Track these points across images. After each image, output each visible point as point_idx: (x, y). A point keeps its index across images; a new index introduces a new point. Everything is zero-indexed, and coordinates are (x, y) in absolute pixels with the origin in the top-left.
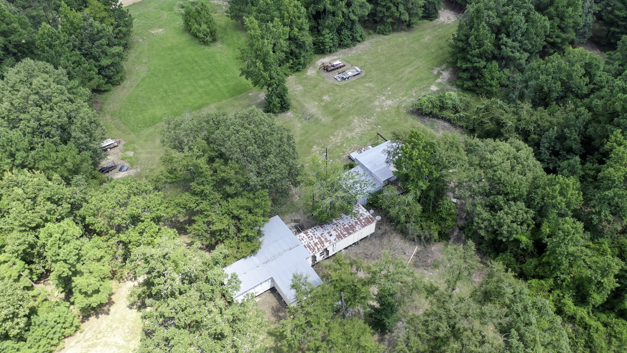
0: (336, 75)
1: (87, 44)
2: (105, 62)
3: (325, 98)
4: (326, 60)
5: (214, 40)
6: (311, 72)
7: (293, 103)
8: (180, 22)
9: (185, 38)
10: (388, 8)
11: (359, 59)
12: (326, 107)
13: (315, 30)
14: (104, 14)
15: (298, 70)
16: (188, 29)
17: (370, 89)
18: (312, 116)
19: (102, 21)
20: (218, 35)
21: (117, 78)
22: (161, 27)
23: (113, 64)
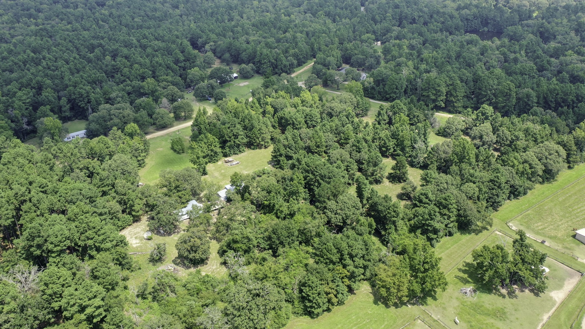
0: (229, 164)
1: (134, 152)
2: (139, 158)
3: (223, 171)
4: (226, 159)
5: (183, 152)
6: (220, 163)
7: (209, 172)
8: (170, 146)
9: (172, 151)
10: (255, 140)
11: (240, 159)
12: (221, 174)
13: (223, 147)
14: (140, 142)
15: (214, 162)
16: (172, 148)
17: (241, 168)
18: (215, 177)
19: (139, 144)
20: (185, 150)
21: (143, 165)
22: (161, 148)
23: (143, 160)
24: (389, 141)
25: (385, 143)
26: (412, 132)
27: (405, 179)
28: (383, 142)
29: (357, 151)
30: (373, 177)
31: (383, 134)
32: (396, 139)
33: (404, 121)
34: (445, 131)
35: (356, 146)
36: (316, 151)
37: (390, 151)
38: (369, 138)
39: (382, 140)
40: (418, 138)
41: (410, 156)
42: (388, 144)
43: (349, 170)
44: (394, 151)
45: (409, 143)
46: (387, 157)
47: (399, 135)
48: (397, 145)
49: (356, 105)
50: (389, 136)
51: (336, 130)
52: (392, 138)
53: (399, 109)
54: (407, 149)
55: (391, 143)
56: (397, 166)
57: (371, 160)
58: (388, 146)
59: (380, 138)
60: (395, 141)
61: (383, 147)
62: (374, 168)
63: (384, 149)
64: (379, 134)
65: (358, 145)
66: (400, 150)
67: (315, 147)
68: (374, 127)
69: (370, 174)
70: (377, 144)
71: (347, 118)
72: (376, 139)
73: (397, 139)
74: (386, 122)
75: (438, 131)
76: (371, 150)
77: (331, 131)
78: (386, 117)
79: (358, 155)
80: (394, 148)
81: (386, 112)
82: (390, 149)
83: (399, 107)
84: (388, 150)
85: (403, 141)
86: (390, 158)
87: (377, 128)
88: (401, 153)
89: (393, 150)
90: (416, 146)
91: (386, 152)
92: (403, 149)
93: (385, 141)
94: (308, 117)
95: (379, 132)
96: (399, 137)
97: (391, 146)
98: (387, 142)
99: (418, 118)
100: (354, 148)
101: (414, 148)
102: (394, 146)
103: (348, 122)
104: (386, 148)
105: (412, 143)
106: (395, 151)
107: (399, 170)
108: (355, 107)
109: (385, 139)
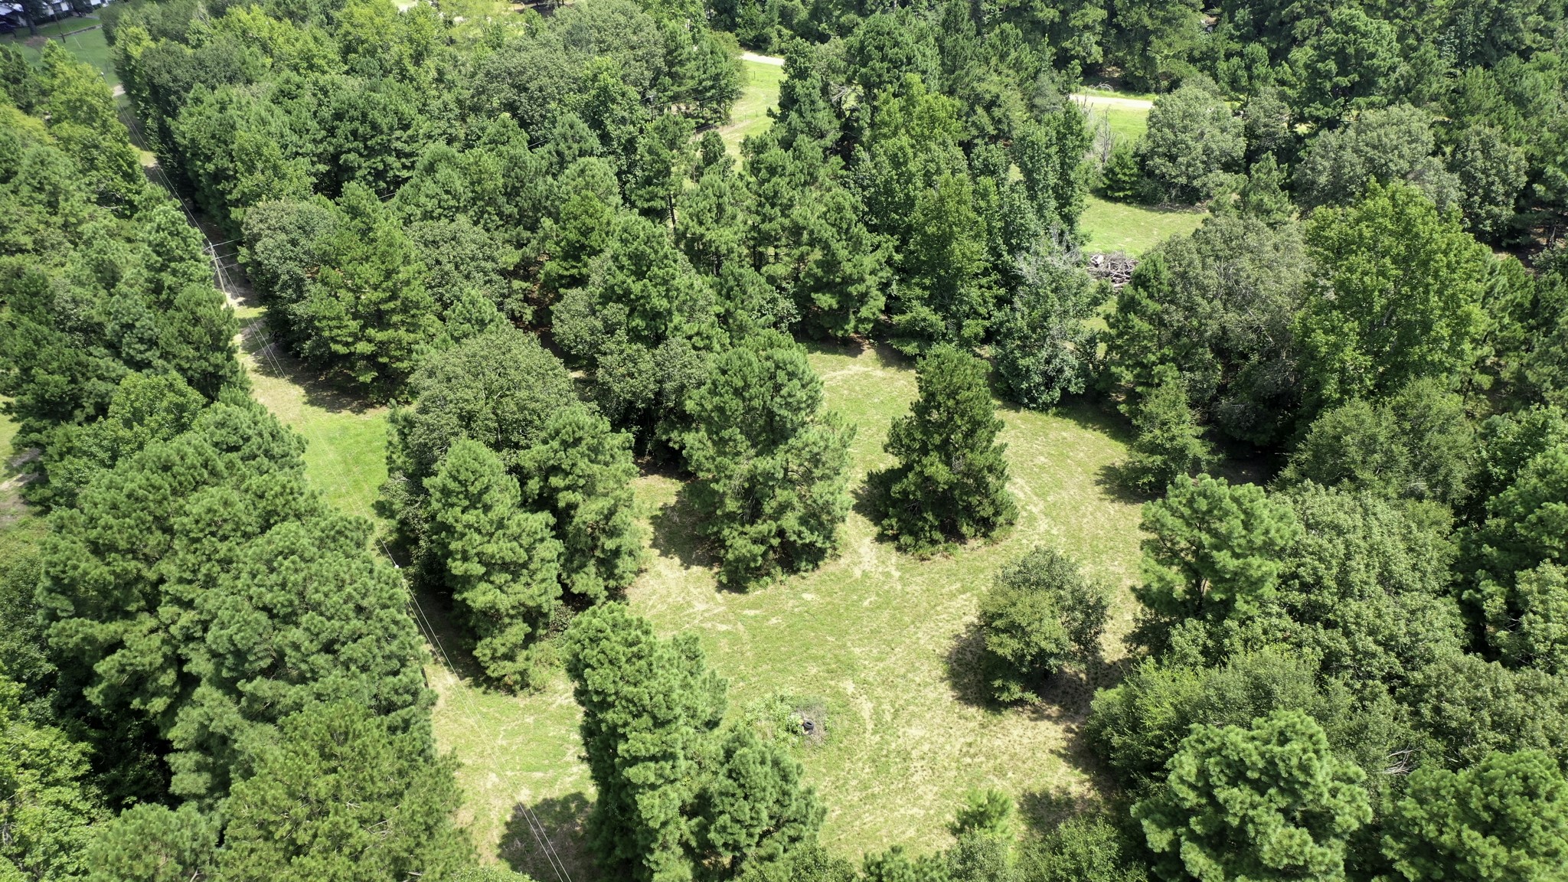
24: (856, 245)
25: (830, 264)
26: (987, 181)
27: (987, 511)
28: (817, 254)
29: (635, 336)
30: (762, 527)
31: (809, 210)
32: (892, 230)
33: (933, 120)
34: (1150, 174)
35: (624, 297)
36: (362, 347)
37: (864, 312)
38: (726, 236)
39: (812, 243)
40: (1031, 219)
41: (990, 337)
42: (848, 268)
43: (564, 498)
44: (888, 310)
45: (980, 247)
46: (849, 347)
47: (910, 202)
48: (905, 272)
49: (660, 62)
50: (849, 214)
51: (511, 193)
52: (872, 229)
53: (896, 64)
54: (972, 292)
55: (869, 261)
56: (925, 426)
57: (735, 404)
58: (848, 281)
59: (796, 231)
60: (890, 242)
61: (821, 286)
62: (765, 464)
63: (826, 301)
64: (786, 209)
65: (636, 288)
66: (927, 302)
67: (354, 325)
68: (754, 168)
69: (731, 505)
70: (780, 270)
71: (596, 123)
72: (767, 239)
73: (905, 234)
74: (828, 141)
75: (1109, 172)
76: (741, 315)
77: (480, 204)
78: (824, 118)
79: (647, 360)
80: (884, 287)
81: (825, 91)
82: (863, 298)
83: (891, 52)
84: (849, 303)
85: (945, 240)
86: (869, 353)
87: (772, 171)
88: (936, 320)
89: (882, 301)
90: (1024, 266)
91: (839, 315)
92: (943, 296)
93: (826, 247)
94: (344, 128)
95: (786, 193)
96: (916, 216)
97: (871, 281)
98: (843, 254)
99: (997, 112)
100: (615, 311)
101: (1011, 280)
102: (886, 273)
103: (593, 141)
104: (839, 289)
105: (994, 251)
106: (893, 305)
107: (946, 451)
108: (658, 72)
109: (828, 233)
